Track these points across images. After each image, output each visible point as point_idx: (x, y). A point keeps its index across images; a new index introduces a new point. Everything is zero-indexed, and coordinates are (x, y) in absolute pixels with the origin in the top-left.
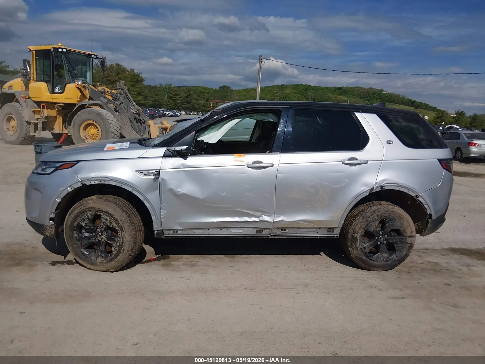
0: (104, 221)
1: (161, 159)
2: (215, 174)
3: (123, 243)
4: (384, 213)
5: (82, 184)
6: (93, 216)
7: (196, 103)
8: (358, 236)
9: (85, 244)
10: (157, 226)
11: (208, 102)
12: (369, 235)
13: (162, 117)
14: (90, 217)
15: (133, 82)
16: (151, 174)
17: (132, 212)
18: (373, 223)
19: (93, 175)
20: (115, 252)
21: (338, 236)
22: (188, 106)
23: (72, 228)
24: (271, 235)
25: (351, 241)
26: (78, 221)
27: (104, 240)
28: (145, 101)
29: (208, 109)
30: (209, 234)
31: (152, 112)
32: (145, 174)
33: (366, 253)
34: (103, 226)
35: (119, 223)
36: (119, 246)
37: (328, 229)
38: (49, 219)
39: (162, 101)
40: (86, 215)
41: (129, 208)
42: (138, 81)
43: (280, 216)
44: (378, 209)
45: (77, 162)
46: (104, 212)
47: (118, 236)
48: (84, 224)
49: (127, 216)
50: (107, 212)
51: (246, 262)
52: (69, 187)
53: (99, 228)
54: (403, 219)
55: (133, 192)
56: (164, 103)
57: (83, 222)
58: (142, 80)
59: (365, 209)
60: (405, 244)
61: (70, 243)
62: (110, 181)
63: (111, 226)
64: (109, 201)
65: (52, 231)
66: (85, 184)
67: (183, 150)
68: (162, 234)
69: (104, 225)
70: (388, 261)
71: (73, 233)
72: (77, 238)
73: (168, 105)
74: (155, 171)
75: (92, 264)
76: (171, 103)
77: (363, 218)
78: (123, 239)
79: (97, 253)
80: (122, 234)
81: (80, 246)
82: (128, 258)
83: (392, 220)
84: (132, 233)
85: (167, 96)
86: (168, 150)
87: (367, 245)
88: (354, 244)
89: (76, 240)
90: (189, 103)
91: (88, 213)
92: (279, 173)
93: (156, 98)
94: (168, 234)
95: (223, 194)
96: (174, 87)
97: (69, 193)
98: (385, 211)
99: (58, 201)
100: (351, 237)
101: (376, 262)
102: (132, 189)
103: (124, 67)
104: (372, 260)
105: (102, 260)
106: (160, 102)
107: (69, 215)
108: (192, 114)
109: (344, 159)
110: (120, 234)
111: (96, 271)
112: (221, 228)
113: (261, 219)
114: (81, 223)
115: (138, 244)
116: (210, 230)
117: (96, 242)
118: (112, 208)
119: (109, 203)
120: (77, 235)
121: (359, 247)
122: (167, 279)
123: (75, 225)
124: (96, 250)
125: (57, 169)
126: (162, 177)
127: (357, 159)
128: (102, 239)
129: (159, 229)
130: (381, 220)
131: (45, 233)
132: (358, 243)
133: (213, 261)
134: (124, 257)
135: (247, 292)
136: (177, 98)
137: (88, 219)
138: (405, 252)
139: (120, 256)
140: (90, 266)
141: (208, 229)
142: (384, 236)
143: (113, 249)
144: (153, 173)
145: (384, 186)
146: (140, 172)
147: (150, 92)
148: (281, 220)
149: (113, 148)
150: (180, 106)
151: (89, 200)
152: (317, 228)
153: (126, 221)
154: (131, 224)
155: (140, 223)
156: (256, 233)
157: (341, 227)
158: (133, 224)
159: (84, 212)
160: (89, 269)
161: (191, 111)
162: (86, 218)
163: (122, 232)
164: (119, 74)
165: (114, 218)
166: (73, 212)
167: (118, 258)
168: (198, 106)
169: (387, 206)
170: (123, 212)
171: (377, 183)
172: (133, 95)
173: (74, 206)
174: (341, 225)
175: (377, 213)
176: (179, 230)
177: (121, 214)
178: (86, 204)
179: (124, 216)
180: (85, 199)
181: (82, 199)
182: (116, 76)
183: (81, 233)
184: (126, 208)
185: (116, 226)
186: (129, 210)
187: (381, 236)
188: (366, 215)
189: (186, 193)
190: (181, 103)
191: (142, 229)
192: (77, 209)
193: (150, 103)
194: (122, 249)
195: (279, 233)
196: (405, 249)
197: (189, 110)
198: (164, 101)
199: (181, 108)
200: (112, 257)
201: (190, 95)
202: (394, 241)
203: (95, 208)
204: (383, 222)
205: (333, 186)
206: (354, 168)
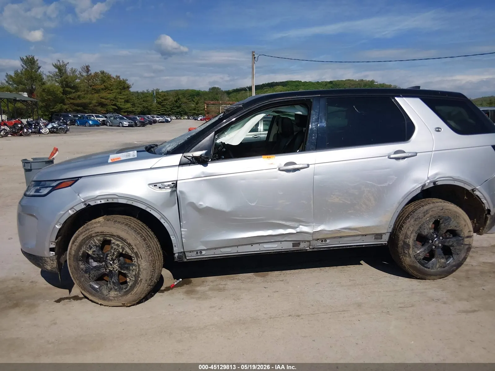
0: (115, 247)
1: (177, 168)
2: (242, 181)
3: (140, 272)
4: (438, 213)
5: (85, 204)
6: (101, 242)
7: (186, 107)
8: (411, 241)
9: (94, 276)
10: (178, 248)
11: (198, 105)
12: (422, 239)
13: (153, 124)
14: (98, 244)
15: (120, 89)
16: (166, 187)
17: (147, 233)
18: (426, 225)
19: (98, 193)
20: (131, 283)
21: (386, 242)
22: (178, 110)
23: (77, 258)
24: (310, 248)
25: (403, 247)
26: (83, 249)
27: (117, 269)
28: (133, 109)
29: (198, 113)
30: (239, 252)
31: (142, 119)
32: (160, 188)
33: (420, 260)
34: (114, 253)
35: (133, 248)
36: (135, 276)
37: (375, 236)
38: (48, 250)
39: (151, 107)
40: (92, 242)
41: (143, 229)
42: (124, 88)
43: (321, 225)
44: (432, 208)
45: (77, 179)
46: (115, 236)
47: (133, 264)
48: (91, 253)
49: (142, 239)
50: (118, 237)
51: (281, 281)
52: (70, 209)
53: (108, 255)
54: (459, 217)
55: (147, 210)
56: (153, 109)
57: (90, 249)
58: (128, 87)
59: (416, 210)
60: (463, 245)
61: (76, 276)
62: (119, 199)
63: (124, 253)
64: (119, 222)
65: (54, 264)
66: (89, 205)
67: (202, 155)
68: (184, 257)
69: (116, 252)
70: (444, 267)
71: (78, 264)
72: (84, 270)
73: (157, 110)
74: (170, 183)
75: (104, 299)
76: (161, 108)
77: (416, 219)
78: (139, 267)
79: (109, 286)
80: (138, 261)
81: (88, 279)
82: (147, 289)
83: (448, 219)
84: (150, 259)
85: (155, 102)
86: (184, 156)
87: (421, 251)
88: (406, 251)
89: (83, 272)
90: (178, 107)
91: (95, 239)
92: (316, 175)
93: (144, 105)
94: (191, 256)
95: (253, 204)
96: (162, 92)
97: (71, 217)
98: (439, 210)
99: (58, 227)
100: (402, 243)
101: (431, 269)
102: (146, 206)
103: (110, 74)
104: (427, 267)
105: (116, 293)
106: (149, 108)
107: (73, 243)
108: (183, 119)
109: (389, 152)
110: (135, 262)
111: (110, 306)
112: (252, 245)
113: (298, 230)
114: (87, 251)
115: (157, 271)
116: (239, 247)
117: (107, 272)
118: (123, 231)
119: (119, 225)
120: (83, 266)
121: (412, 255)
122: (195, 311)
123: (81, 255)
124: (107, 282)
125: (54, 188)
126: (181, 190)
127: (404, 152)
128: (113, 268)
129: (180, 252)
130: (435, 221)
131: (45, 267)
132: (411, 249)
133: (243, 282)
134: (142, 288)
135: (293, 321)
136: (165, 103)
137: (95, 246)
138: (463, 256)
139: (137, 288)
140: (103, 301)
141: (237, 246)
142: (439, 238)
143: (128, 280)
144: (169, 185)
145: (437, 181)
146: (153, 185)
147: (137, 98)
148: (321, 229)
149: (118, 159)
150: (170, 111)
151: (95, 223)
152: (363, 235)
153: (141, 245)
154: (148, 248)
155: (157, 246)
156: (293, 246)
157: (390, 232)
158: (150, 248)
159: (90, 237)
160: (101, 305)
161: (181, 116)
162: (93, 245)
163: (137, 259)
164: (104, 82)
165: (127, 243)
166: (76, 239)
167: (135, 290)
168: (188, 110)
169: (441, 204)
170: (137, 234)
171: (430, 178)
172: (121, 103)
173: (77, 232)
174: (390, 230)
175: (431, 213)
176: (204, 250)
177: (135, 238)
178: (91, 229)
179: (139, 239)
180: (90, 222)
181: (86, 223)
182: (102, 84)
183: (88, 263)
184: (140, 230)
185: (129, 252)
186: (144, 231)
187: (436, 239)
188: (418, 216)
189: (209, 206)
190: (171, 108)
191: (160, 253)
192: (81, 236)
193: (139, 110)
194: (139, 279)
195: (319, 245)
196: (463, 252)
197: (180, 114)
198: (153, 107)
199: (170, 113)
200: (127, 289)
201: (179, 99)
202: (451, 243)
203: (103, 232)
204: (437, 223)
205: (379, 185)
206: (402, 162)
